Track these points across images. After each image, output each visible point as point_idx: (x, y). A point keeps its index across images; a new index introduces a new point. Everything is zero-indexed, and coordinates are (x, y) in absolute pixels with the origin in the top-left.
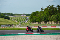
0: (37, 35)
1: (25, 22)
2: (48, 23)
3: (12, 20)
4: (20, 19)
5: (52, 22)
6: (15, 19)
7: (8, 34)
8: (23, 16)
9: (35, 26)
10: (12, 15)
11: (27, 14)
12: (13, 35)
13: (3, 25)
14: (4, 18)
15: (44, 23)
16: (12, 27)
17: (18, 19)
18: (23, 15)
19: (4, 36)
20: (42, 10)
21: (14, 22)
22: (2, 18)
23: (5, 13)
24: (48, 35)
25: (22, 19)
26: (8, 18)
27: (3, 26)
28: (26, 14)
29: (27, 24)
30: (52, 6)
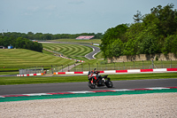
0: (125, 96)
1: (88, 56)
2: (157, 60)
3: (50, 53)
4: (74, 50)
5: (170, 54)
6: (59, 49)
7: (40, 94)
8: (83, 40)
9: (119, 68)
10: (49, 37)
11: (93, 34)
12: (55, 96)
13: (23, 68)
14: (26, 48)
15: (143, 58)
16: (51, 75)
17: (68, 49)
18: (81, 37)
19: (27, 101)
20: (138, 20)
21: (57, 58)
22: (22, 47)
23: (30, 33)
24: (156, 94)
25: (80, 50)
26: (38, 49)
27: (24, 71)
28: (90, 35)
29: (95, 64)
30: (167, 7)
